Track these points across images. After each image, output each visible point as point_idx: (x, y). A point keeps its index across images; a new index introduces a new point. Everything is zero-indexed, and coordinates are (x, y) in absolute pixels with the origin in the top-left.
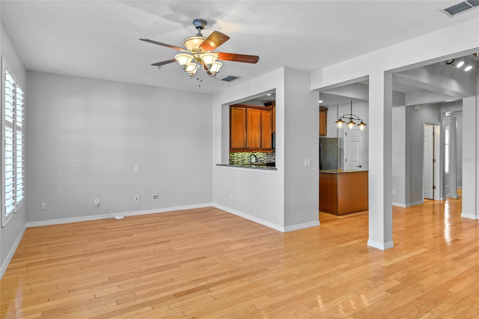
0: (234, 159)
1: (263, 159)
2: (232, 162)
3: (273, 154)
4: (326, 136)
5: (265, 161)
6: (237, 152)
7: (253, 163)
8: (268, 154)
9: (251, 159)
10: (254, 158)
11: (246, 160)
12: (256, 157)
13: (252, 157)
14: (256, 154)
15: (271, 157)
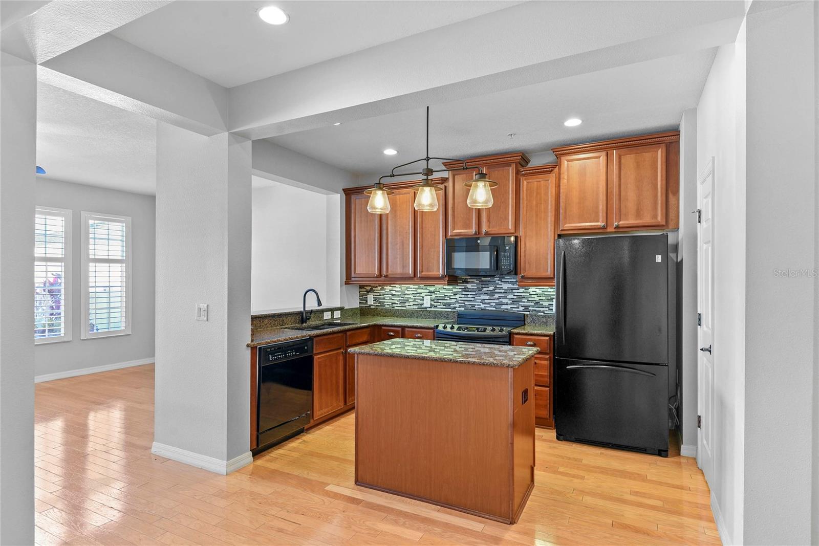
0: (384, 298)
2: (380, 303)
3: (480, 290)
4: (678, 228)
5: (457, 305)
6: (390, 285)
7: (426, 308)
8: (465, 289)
9: (423, 299)
10: (429, 297)
11: (410, 300)
12: (434, 296)
13: (423, 295)
14: (434, 288)
15: (476, 298)
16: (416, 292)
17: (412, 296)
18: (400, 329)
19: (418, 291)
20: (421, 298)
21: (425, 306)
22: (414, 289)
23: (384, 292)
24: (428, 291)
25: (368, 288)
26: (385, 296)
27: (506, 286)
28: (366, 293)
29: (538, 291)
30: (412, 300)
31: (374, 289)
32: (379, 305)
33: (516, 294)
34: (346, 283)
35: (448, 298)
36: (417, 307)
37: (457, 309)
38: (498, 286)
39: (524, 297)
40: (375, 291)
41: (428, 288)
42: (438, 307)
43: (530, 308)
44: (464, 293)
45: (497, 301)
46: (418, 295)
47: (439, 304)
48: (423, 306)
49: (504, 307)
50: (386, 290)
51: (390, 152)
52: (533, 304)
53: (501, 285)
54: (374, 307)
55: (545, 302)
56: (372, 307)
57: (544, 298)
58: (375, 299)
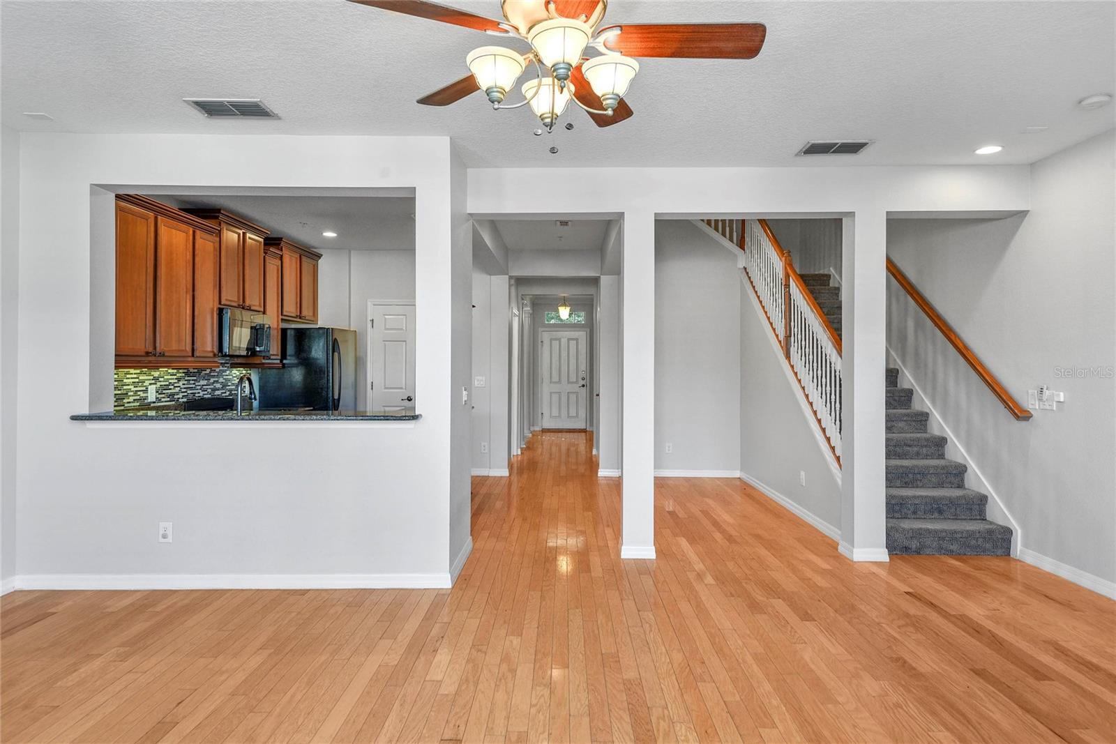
5: (181, 395)
7: (150, 403)
8: (188, 374)
9: (146, 391)
10: (154, 386)
11: (129, 394)
12: (159, 384)
13: (147, 383)
14: (158, 373)
15: (197, 384)
16: (137, 380)
17: (131, 387)
19: (140, 378)
20: (144, 388)
21: (149, 400)
22: (135, 376)
24: (152, 377)
30: (132, 393)
33: (224, 377)
35: (172, 387)
36: (138, 404)
37: (180, 400)
41: (152, 373)
42: (163, 400)
44: (187, 378)
45: (212, 387)
46: (140, 384)
47: (163, 396)
48: (146, 401)
49: (217, 393)
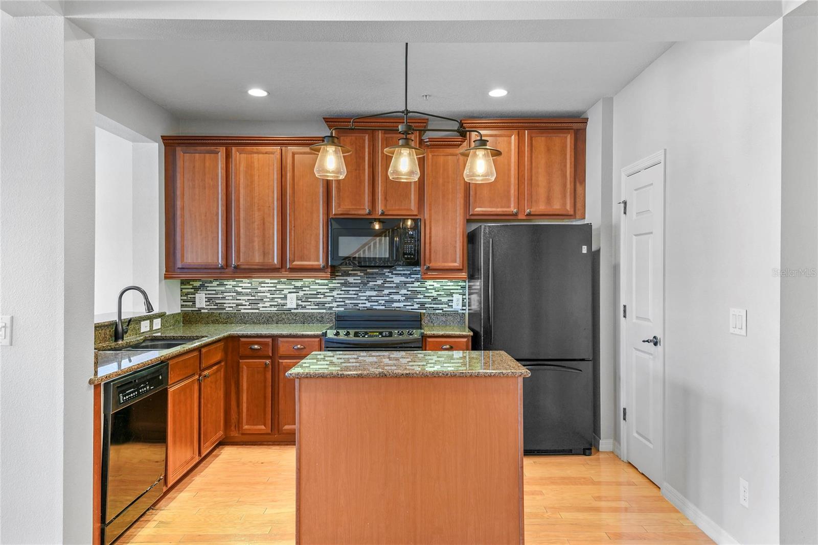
0: (224, 298)
1: (329, 299)
2: (217, 304)
3: (365, 284)
4: (584, 218)
5: (335, 304)
6: (233, 278)
7: (290, 310)
8: (345, 284)
9: (285, 298)
10: (295, 294)
11: (264, 300)
12: (301, 293)
13: (286, 292)
14: (302, 283)
15: (360, 294)
16: (274, 289)
17: (268, 295)
18: (270, 340)
19: (278, 287)
20: (283, 296)
21: (289, 306)
22: (272, 285)
23: (223, 289)
24: (293, 287)
25: (197, 284)
26: (225, 294)
27: (397, 280)
28: (193, 290)
29: (436, 285)
30: (268, 300)
31: (206, 285)
32: (216, 307)
33: (410, 289)
34: (166, 278)
35: (322, 296)
36: (276, 309)
37: (334, 309)
38: (388, 280)
39: (419, 292)
40: (208, 289)
41: (293, 283)
42: (307, 307)
43: (426, 306)
44: (343, 289)
45: (387, 298)
46: (278, 292)
47: (309, 303)
48: (285, 307)
49: (395, 305)
50: (227, 287)
51: (257, 92)
52: (430, 300)
53: (392, 278)
54: (206, 311)
55: (443, 298)
56: (203, 311)
57: (443, 293)
58: (209, 300)
